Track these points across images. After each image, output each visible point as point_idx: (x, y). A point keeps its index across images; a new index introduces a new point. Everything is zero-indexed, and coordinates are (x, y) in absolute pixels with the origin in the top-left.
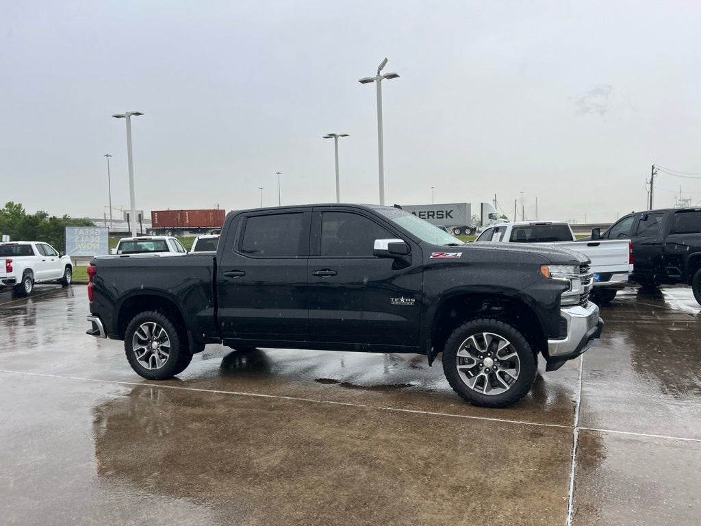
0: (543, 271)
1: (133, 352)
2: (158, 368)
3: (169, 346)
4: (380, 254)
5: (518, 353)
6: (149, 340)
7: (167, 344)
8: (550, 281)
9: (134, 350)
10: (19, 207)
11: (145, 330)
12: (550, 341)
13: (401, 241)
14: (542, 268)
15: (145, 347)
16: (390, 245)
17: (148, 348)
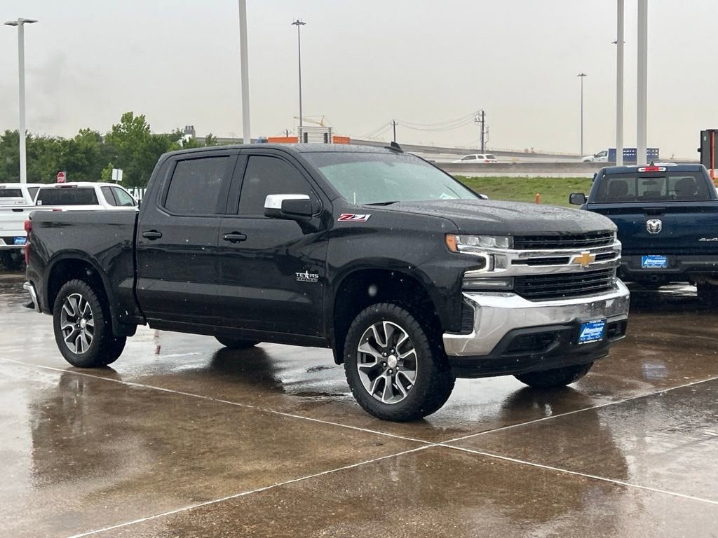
0: (448, 242)
1: (62, 331)
2: (83, 352)
3: (93, 325)
4: (272, 214)
5: (416, 351)
6: (77, 316)
7: (91, 322)
8: (457, 256)
9: (62, 328)
10: (141, 121)
11: (73, 303)
12: (445, 336)
13: (307, 197)
14: (449, 238)
15: (72, 325)
16: (284, 202)
17: (76, 326)
